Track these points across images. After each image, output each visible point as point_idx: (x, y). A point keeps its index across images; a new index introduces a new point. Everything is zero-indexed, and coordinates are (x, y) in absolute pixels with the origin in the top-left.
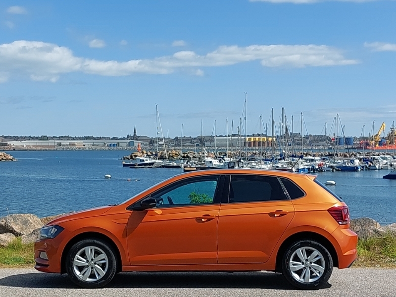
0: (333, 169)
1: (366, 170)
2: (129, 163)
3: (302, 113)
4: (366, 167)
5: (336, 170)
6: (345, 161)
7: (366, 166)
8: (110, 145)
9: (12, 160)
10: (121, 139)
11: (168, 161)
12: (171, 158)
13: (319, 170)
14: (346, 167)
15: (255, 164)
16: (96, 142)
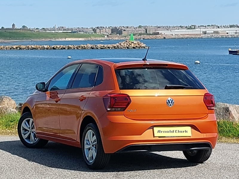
2: (234, 50)
9: (144, 47)
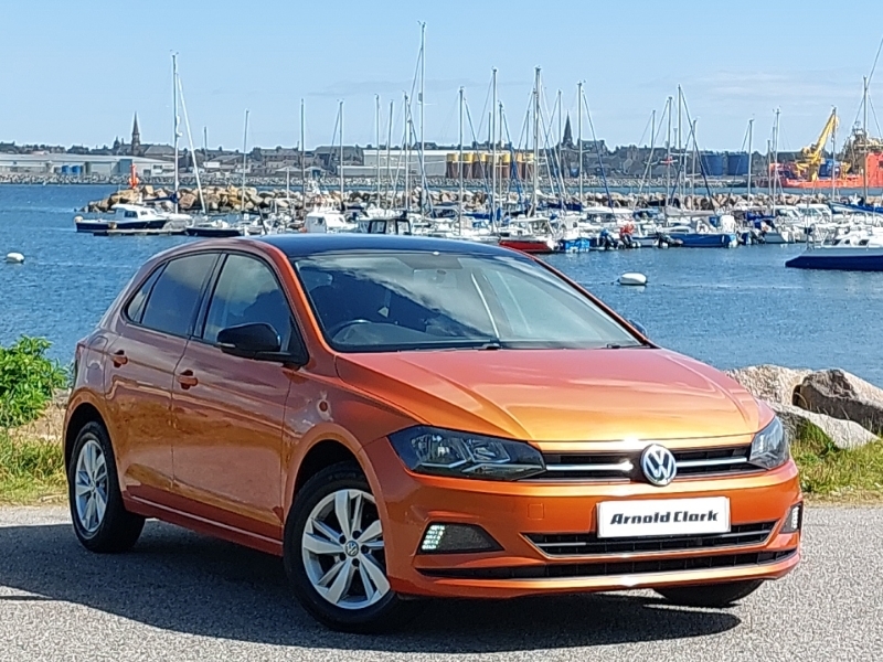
0: (661, 241)
1: (753, 243)
2: (92, 222)
3: (580, 85)
4: (754, 237)
5: (670, 245)
6: (694, 219)
7: (752, 233)
8: (64, 168)
10: (96, 152)
11: (206, 218)
12: (225, 206)
13: (621, 243)
14: (697, 235)
15: (446, 227)
16: (23, 161)
